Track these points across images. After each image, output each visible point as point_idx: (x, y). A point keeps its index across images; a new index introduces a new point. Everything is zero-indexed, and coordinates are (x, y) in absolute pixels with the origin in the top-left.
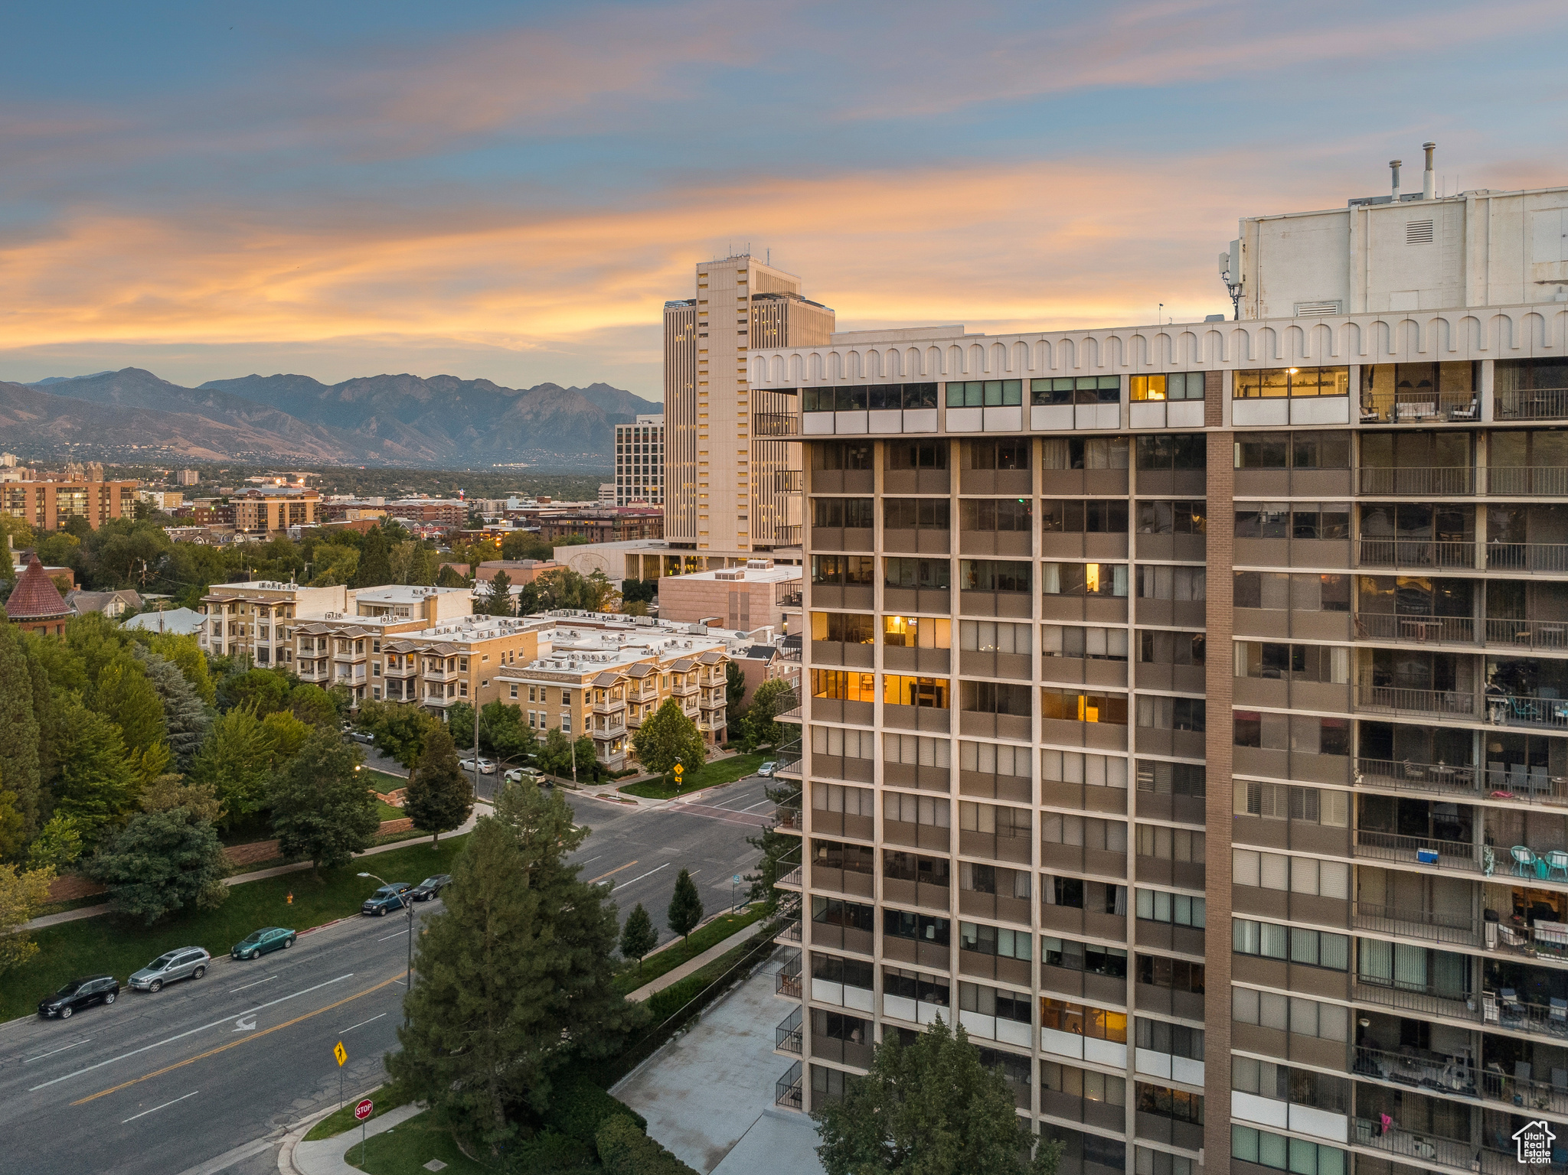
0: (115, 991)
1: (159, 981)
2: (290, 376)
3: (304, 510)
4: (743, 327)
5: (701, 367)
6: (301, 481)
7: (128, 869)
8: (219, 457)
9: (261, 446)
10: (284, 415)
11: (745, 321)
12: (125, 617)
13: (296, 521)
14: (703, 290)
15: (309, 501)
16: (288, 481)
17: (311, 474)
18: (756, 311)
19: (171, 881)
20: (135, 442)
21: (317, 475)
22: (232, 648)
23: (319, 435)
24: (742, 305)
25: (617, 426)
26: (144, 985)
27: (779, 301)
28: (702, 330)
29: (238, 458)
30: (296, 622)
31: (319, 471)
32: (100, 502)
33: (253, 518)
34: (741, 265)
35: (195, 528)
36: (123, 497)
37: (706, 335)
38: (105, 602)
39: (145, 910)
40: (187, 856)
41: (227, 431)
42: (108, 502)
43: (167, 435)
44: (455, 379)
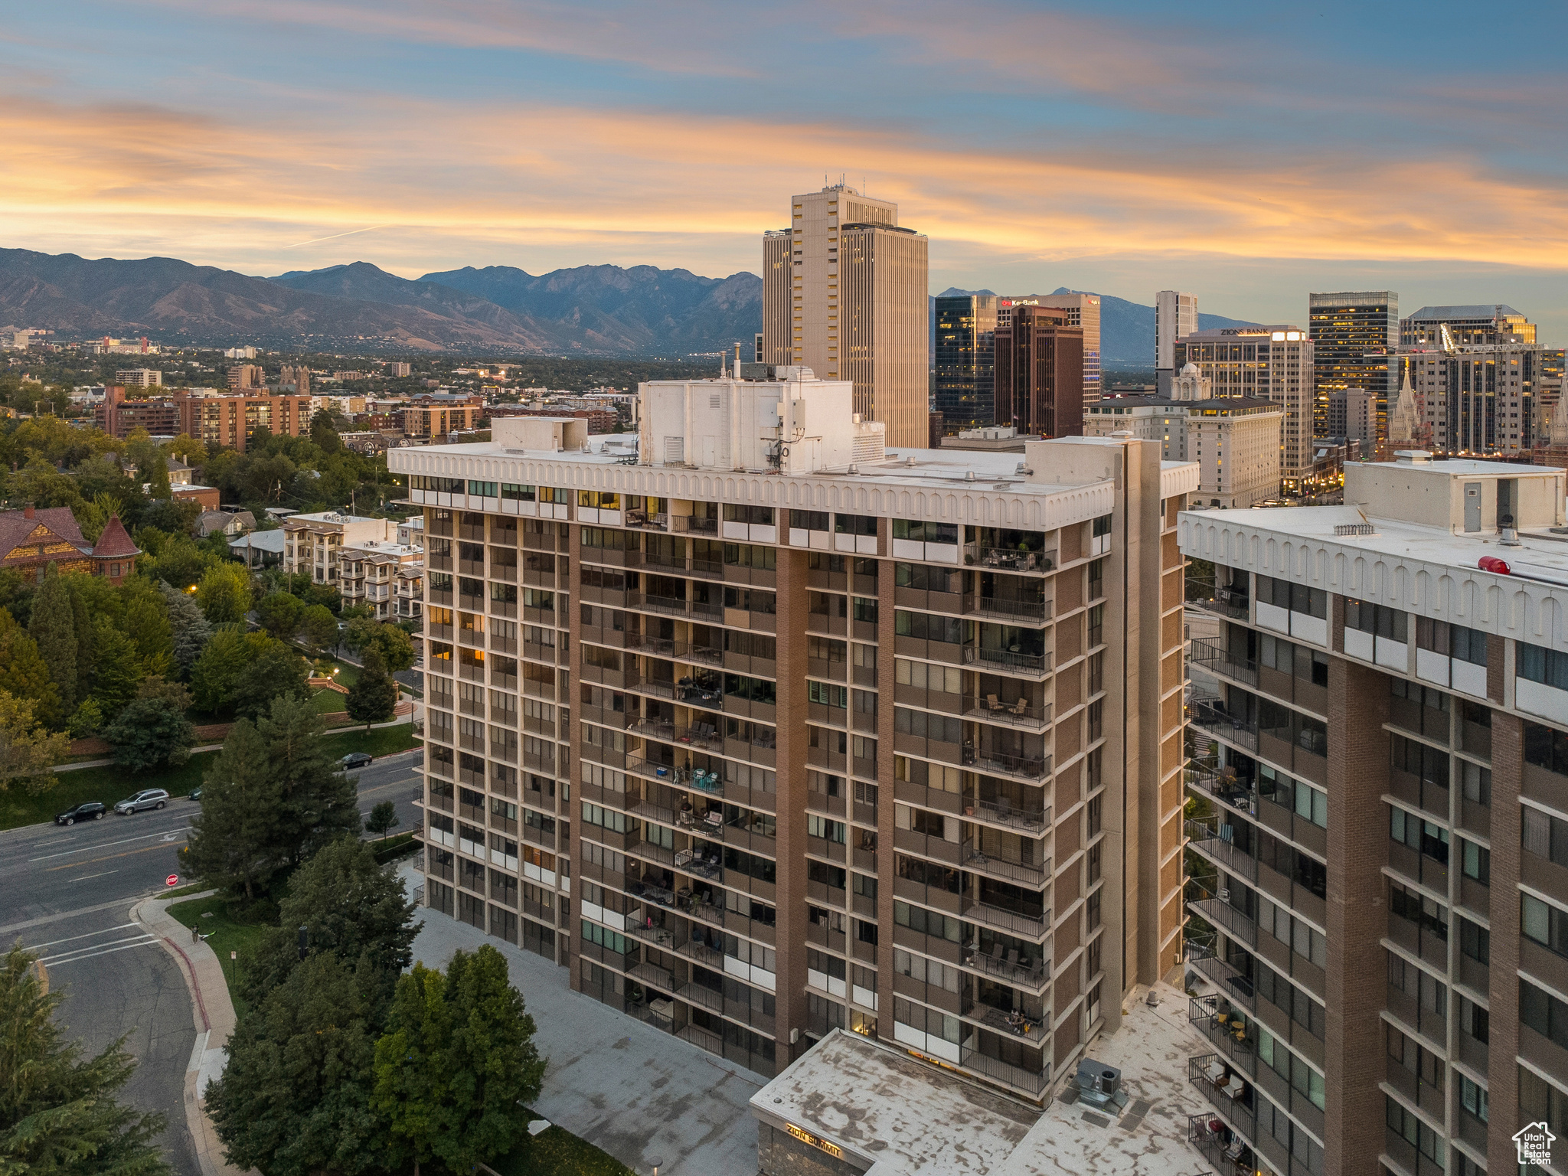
0: (103, 812)
1: (132, 808)
2: (501, 268)
3: (463, 417)
4: (833, 256)
5: (796, 293)
6: (503, 373)
7: (122, 736)
8: (435, 347)
9: (473, 337)
10: (495, 306)
11: (835, 250)
12: (238, 535)
13: (456, 427)
14: (797, 220)
15: (468, 409)
16: (491, 372)
17: (513, 366)
18: (846, 240)
19: (150, 745)
20: (361, 332)
21: (519, 367)
22: (301, 566)
23: (526, 326)
24: (833, 234)
25: (757, 335)
26: (123, 810)
27: (867, 231)
28: (797, 258)
29: (452, 349)
30: (344, 549)
31: (521, 362)
32: (281, 414)
33: (418, 424)
34: (831, 197)
35: (369, 433)
36: (301, 409)
37: (800, 263)
38: (227, 521)
39: (132, 764)
40: (159, 730)
41: (443, 322)
42: (288, 414)
43: (388, 327)
44: (654, 269)
